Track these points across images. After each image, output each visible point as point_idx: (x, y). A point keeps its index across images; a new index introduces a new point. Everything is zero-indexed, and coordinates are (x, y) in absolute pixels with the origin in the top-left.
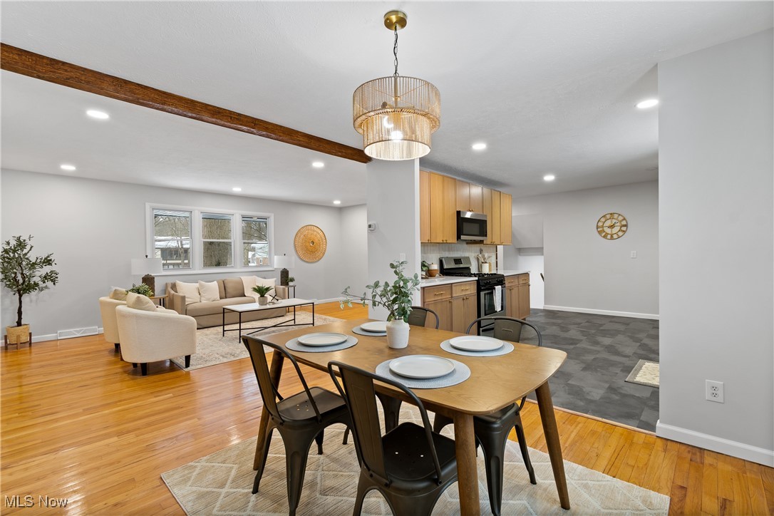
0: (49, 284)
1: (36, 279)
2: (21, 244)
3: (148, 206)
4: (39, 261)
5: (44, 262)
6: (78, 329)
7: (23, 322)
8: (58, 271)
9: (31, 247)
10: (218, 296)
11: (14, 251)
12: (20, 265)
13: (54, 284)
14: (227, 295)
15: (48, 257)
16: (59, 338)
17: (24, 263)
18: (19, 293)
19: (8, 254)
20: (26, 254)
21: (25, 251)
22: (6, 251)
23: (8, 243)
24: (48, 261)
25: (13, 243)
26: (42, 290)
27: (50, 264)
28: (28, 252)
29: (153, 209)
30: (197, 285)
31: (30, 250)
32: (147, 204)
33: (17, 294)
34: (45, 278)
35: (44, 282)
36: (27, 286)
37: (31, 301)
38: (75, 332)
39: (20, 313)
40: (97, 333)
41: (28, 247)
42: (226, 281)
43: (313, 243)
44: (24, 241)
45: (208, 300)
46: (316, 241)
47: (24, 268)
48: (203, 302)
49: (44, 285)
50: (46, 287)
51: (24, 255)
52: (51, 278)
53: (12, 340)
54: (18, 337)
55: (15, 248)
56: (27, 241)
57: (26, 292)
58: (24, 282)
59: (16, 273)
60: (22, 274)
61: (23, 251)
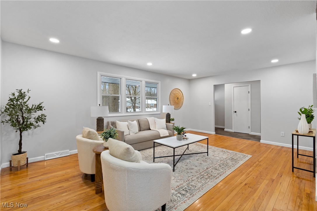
0: (40, 123)
1: (32, 120)
2: (22, 95)
3: (99, 74)
4: (34, 107)
5: (37, 108)
6: (57, 152)
7: (23, 150)
8: (46, 114)
9: (29, 98)
10: (138, 131)
11: (17, 100)
12: (21, 110)
13: (43, 123)
14: (141, 129)
15: (40, 104)
16: (46, 159)
17: (24, 109)
18: (20, 130)
19: (13, 102)
20: (25, 102)
21: (25, 100)
22: (11, 100)
23: (14, 94)
24: (40, 108)
25: (17, 94)
26: (35, 128)
27: (41, 110)
28: (27, 101)
29: (101, 76)
30: (126, 123)
31: (28, 99)
32: (98, 72)
33: (19, 132)
34: (38, 119)
35: (37, 123)
36: (25, 125)
37: (29, 134)
38: (56, 154)
39: (20, 144)
40: (69, 155)
41: (26, 98)
42: (140, 121)
43: (178, 98)
44: (24, 93)
45: (133, 133)
46: (179, 98)
47: (24, 112)
48: (131, 134)
49: (37, 124)
50: (38, 126)
51: (24, 103)
52: (41, 119)
53: (15, 164)
54: (19, 162)
55: (18, 98)
56: (26, 93)
57: (25, 130)
58: (24, 122)
59: (18, 116)
60: (22, 116)
61: (23, 100)
